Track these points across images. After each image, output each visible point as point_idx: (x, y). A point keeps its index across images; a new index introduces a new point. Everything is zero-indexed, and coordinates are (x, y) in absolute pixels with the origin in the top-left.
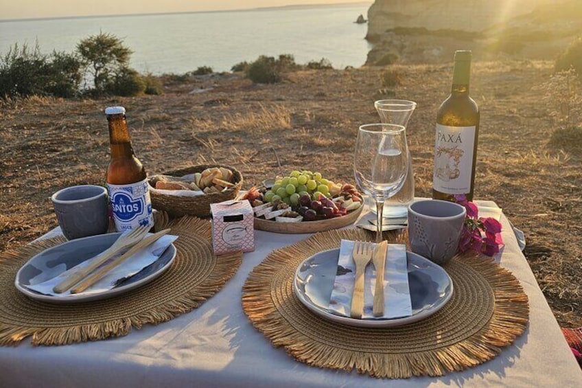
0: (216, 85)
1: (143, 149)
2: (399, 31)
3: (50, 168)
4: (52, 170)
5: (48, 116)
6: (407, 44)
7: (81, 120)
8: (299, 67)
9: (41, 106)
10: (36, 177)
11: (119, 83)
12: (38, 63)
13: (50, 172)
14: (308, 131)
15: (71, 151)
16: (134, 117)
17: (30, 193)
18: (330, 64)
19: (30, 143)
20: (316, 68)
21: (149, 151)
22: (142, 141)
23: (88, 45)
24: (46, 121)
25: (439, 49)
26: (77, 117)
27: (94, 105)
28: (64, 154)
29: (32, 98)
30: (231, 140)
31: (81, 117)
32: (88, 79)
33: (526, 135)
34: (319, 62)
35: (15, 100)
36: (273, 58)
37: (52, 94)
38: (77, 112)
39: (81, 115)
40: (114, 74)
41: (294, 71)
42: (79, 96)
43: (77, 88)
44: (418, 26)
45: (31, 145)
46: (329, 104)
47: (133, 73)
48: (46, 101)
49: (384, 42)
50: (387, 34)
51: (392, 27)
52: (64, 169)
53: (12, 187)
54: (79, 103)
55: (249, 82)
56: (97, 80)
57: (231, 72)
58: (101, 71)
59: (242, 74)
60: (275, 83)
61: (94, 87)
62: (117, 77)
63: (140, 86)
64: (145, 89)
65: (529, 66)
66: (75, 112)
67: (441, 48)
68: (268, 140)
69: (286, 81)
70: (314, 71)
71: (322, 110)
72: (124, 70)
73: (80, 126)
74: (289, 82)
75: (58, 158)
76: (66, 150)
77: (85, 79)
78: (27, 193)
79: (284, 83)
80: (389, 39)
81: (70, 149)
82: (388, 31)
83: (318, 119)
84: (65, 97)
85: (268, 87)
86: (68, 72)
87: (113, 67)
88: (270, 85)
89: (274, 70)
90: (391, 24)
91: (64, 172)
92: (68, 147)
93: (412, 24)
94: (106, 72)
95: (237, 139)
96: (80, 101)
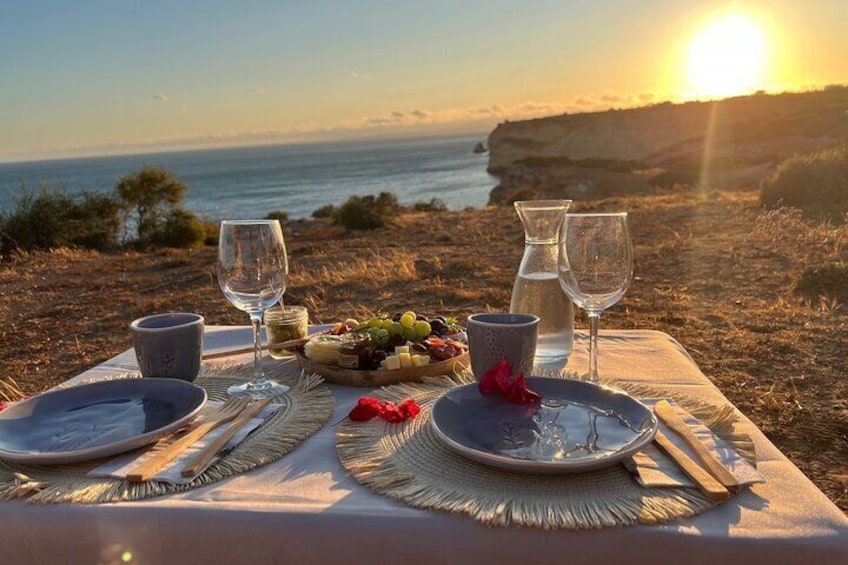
0: (296, 234)
1: (217, 310)
2: (530, 162)
3: (91, 338)
4: (94, 341)
5: (79, 274)
6: (543, 178)
7: (124, 277)
8: (404, 210)
9: (69, 261)
10: (72, 350)
11: (171, 231)
12: (65, 204)
13: (92, 343)
14: (444, 281)
15: (116, 316)
16: (197, 272)
17: (66, 371)
18: (443, 205)
19: (59, 308)
20: (426, 211)
21: (225, 313)
22: (214, 301)
23: (130, 183)
24: (78, 281)
25: (585, 184)
26: (119, 274)
27: (140, 259)
28: (107, 320)
29: (58, 251)
30: (339, 296)
31: (124, 275)
32: (129, 227)
33: (757, 280)
34: (428, 202)
35: (34, 254)
36: (372, 198)
37: (83, 246)
38: (119, 268)
39: (123, 271)
40: (164, 220)
41: (398, 215)
42: (118, 248)
43: (115, 238)
44: (556, 155)
45: (60, 311)
46: (462, 249)
47: (188, 217)
48: (77, 255)
49: (512, 177)
50: (515, 166)
51: (520, 158)
52: (110, 339)
53: (40, 364)
54: (120, 258)
55: (341, 229)
56: (142, 228)
57: (313, 219)
58: (148, 215)
59: (329, 220)
60: (376, 229)
61: (138, 237)
62: (169, 223)
63: (198, 234)
64: (204, 239)
65: (719, 199)
66: (117, 268)
67: (589, 182)
68: (390, 295)
69: (390, 226)
70: (423, 214)
71: (455, 256)
72: (178, 214)
73: (125, 285)
74: (395, 228)
75: (100, 324)
76: (109, 315)
77: (125, 227)
78: (62, 371)
79: (388, 229)
80: (518, 173)
81: (115, 313)
82: (516, 162)
83: (454, 266)
84: (100, 250)
85: (368, 233)
86: (103, 218)
87: (162, 210)
88: (369, 232)
89: (373, 212)
90: (520, 153)
91: (109, 342)
92: (112, 310)
93: (547, 153)
94: (154, 218)
95: (347, 295)
96: (121, 254)
